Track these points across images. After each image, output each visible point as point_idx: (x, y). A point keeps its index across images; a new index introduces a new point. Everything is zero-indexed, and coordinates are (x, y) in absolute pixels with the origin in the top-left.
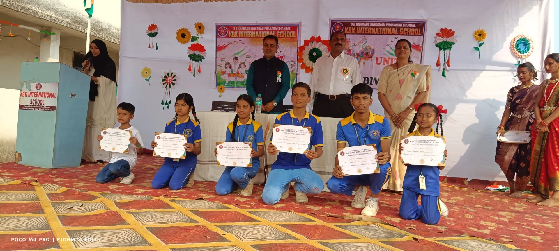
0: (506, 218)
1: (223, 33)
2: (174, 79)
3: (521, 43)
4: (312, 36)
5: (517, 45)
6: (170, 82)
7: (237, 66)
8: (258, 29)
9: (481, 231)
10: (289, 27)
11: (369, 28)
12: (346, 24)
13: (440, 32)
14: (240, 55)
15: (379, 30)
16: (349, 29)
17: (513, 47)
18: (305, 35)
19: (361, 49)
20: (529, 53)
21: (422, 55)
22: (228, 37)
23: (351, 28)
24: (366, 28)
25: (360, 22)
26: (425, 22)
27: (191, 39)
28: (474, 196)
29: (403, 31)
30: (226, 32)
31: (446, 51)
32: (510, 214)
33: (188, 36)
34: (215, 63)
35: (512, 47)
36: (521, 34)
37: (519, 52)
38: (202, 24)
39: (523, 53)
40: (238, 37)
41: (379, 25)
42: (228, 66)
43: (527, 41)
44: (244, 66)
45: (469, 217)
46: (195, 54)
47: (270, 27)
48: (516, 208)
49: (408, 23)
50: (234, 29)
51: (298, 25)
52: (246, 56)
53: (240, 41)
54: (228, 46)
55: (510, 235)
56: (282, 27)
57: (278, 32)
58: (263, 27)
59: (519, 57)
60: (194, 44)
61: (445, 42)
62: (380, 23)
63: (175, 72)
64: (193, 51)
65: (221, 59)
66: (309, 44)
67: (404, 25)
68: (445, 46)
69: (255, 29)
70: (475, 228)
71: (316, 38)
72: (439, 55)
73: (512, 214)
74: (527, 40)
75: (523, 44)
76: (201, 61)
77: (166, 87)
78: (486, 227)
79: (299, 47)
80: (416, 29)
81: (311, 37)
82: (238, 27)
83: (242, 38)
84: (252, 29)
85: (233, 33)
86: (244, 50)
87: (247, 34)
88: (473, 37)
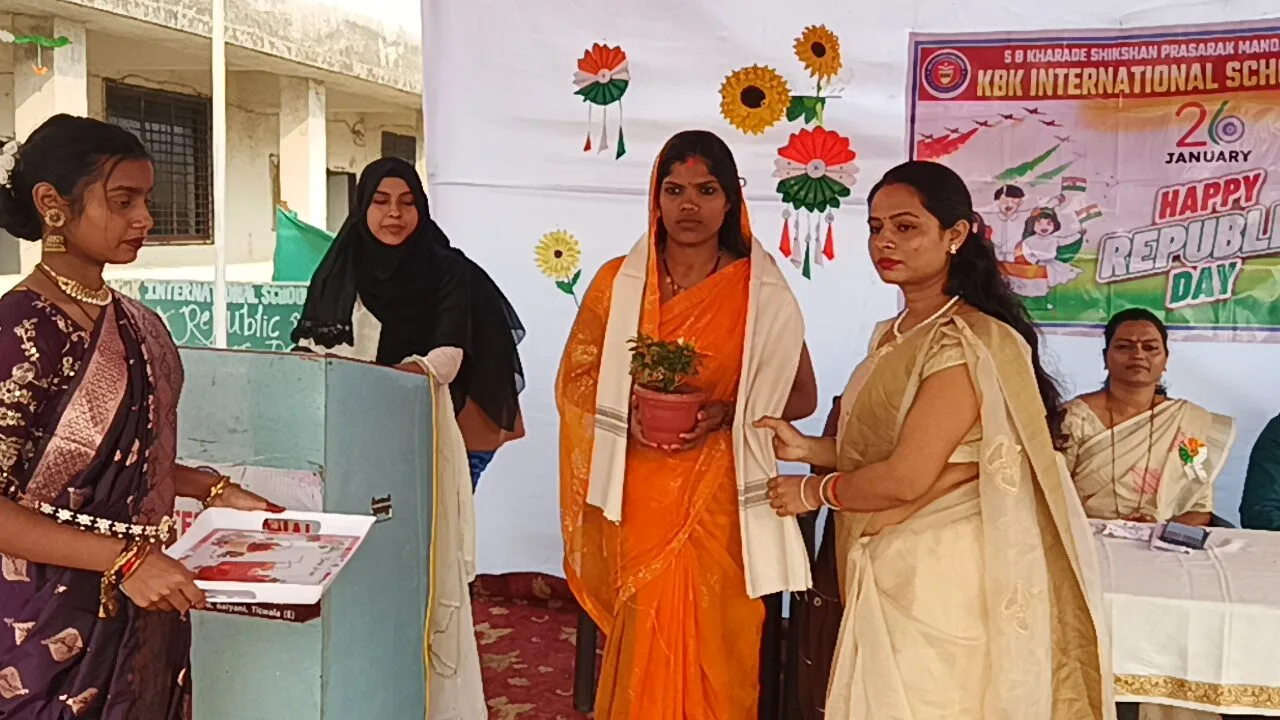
1: (945, 81)
7: (1016, 228)
8: (1129, 54)
14: (1028, 177)
22: (971, 95)
27: (785, 109)
30: (959, 75)
33: (774, 95)
38: (828, 34)
40: (1026, 97)
44: (1051, 228)
46: (805, 178)
47: (1189, 42)
52: (1065, 179)
53: (1035, 111)
54: (973, 137)
56: (1250, 38)
58: (1153, 44)
60: (803, 130)
64: (795, 164)
69: (1114, 54)
76: (836, 204)
82: (1025, 49)
83: (1045, 97)
84: (1097, 55)
85: (997, 78)
86: (1053, 154)
87: (1073, 80)
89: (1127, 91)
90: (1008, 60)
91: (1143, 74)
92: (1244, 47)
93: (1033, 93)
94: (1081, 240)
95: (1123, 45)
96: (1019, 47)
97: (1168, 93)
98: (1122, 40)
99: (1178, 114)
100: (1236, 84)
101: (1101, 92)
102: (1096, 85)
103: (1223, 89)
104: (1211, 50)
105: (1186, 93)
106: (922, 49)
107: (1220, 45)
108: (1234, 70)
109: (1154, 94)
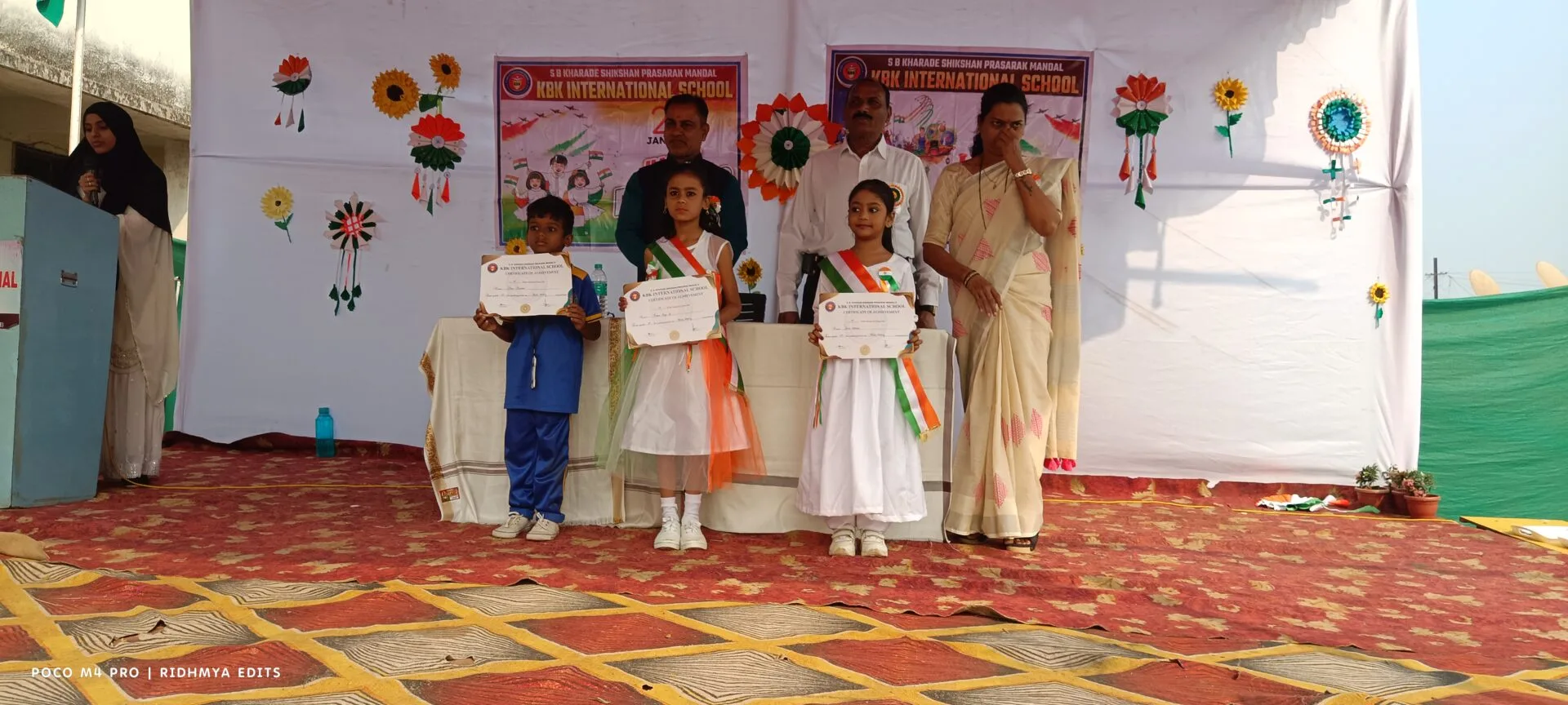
0: (1353, 585)
1: (517, 87)
2: (367, 220)
3: (1336, 113)
4: (780, 95)
5: (1328, 118)
6: (354, 230)
7: (563, 183)
8: (623, 73)
9: (1314, 624)
10: (712, 68)
11: (939, 74)
12: (875, 60)
13: (1127, 86)
14: (570, 150)
15: (966, 78)
16: (883, 76)
17: (1317, 125)
18: (759, 91)
19: (918, 132)
20: (1359, 139)
21: (1081, 149)
22: (533, 96)
23: (888, 72)
24: (931, 73)
25: (914, 57)
26: (1087, 59)
27: (418, 103)
28: (1241, 528)
29: (1030, 81)
30: (526, 84)
31: (1145, 137)
32: (1356, 572)
33: (410, 94)
34: (495, 173)
35: (1313, 123)
36: (1338, 88)
37: (1332, 136)
38: (452, 59)
39: (1344, 140)
40: (565, 99)
41: (965, 64)
42: (535, 182)
43: (1353, 107)
44: (584, 183)
45: (1264, 589)
46: (431, 147)
47: (656, 68)
48: (1364, 556)
49: (1042, 62)
50: (553, 75)
51: (739, 63)
52: (590, 152)
53: (571, 108)
54: (536, 123)
55: (1394, 634)
56: (692, 68)
57: (682, 84)
58: (637, 68)
59: (1334, 151)
60: (428, 116)
61: (1142, 111)
62: (968, 59)
63: (370, 201)
64: (423, 138)
65: (515, 162)
66: (772, 118)
67: (1032, 66)
68: (1141, 124)
69: (614, 73)
70: (1294, 617)
71: (790, 100)
72: (1127, 147)
73: (1362, 573)
74: (1353, 104)
75: (1343, 117)
76: (452, 167)
77: (343, 246)
78: (1321, 614)
79: (743, 126)
80: (1065, 78)
81: (776, 96)
82: (561, 69)
83: (576, 99)
84: (604, 73)
85: (548, 86)
86: (583, 136)
87: (592, 89)
88: (1212, 99)
89: (624, 97)
91: (632, 86)
92: (688, 73)
93: (569, 97)
94: (601, 192)
95: (619, 68)
96: (558, 67)
97: (647, 99)
98: (619, 65)
99: (653, 113)
101: (608, 97)
102: (606, 93)
104: (670, 73)
105: (657, 100)
106: (502, 67)
107: (674, 70)
108: (683, 87)
109: (639, 99)
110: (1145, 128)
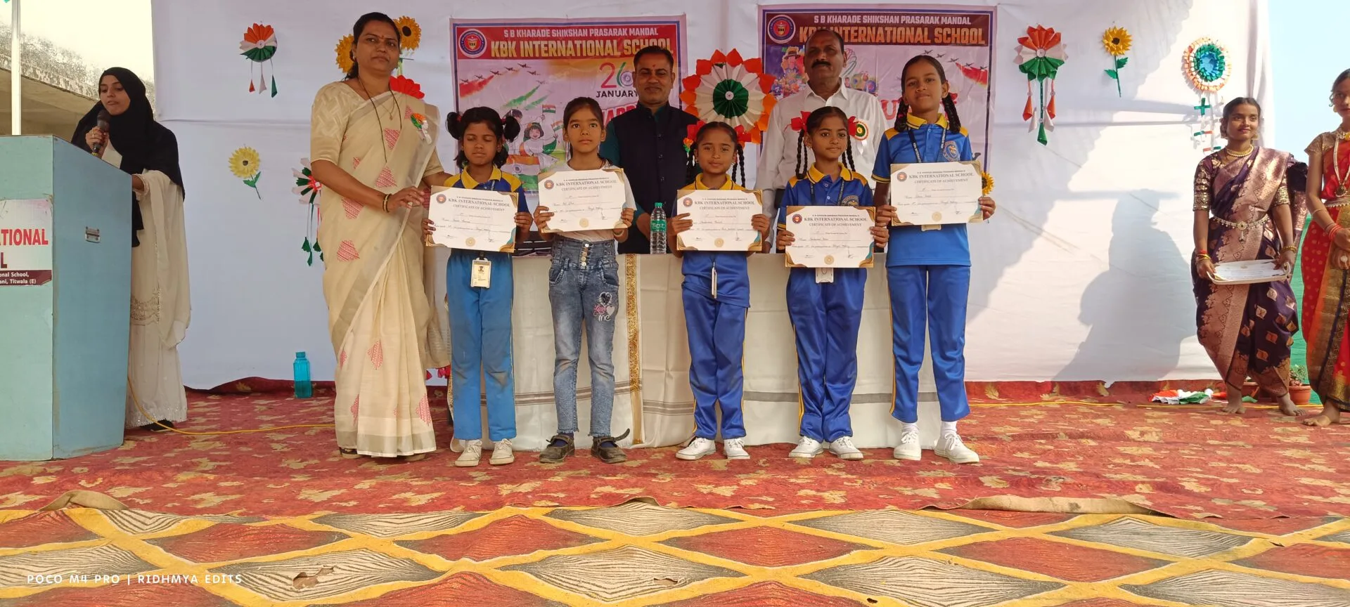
1: (473, 47)
3: (1204, 57)
4: (717, 51)
5: (1198, 61)
8: (573, 33)
10: (654, 27)
12: (801, 18)
13: (1027, 36)
14: (524, 104)
15: (885, 32)
17: (1190, 67)
18: (696, 48)
20: (1224, 76)
21: (989, 93)
22: (488, 55)
24: (854, 29)
25: (838, 15)
26: (991, 13)
29: (942, 34)
30: (480, 44)
31: (1044, 81)
32: (1304, 452)
35: (1186, 66)
36: (1205, 35)
37: (1202, 77)
38: (413, 21)
39: (1211, 80)
40: (519, 57)
41: (884, 20)
43: (1218, 52)
44: (539, 135)
47: (603, 28)
49: (952, 16)
51: (678, 22)
52: (543, 107)
53: (524, 66)
54: (491, 80)
56: (636, 27)
57: (626, 42)
59: (1204, 91)
61: (1041, 58)
62: (887, 14)
66: (713, 70)
67: (945, 20)
68: (1040, 70)
69: (565, 33)
71: (726, 54)
72: (1029, 90)
74: (1218, 49)
75: (1209, 60)
79: (684, 80)
80: (972, 30)
81: (713, 52)
82: (515, 29)
84: (555, 34)
85: (502, 46)
86: (536, 91)
88: (1101, 46)
89: (574, 55)
90: (507, 36)
91: (581, 45)
92: (632, 32)
94: (556, 141)
95: (570, 28)
96: (512, 28)
97: (595, 57)
98: (568, 25)
99: (601, 69)
100: (629, 53)
101: (559, 54)
102: (557, 51)
103: (623, 56)
104: (614, 32)
105: (604, 57)
106: (458, 29)
107: (620, 30)
108: (628, 45)
109: (587, 56)
110: (1045, 73)
